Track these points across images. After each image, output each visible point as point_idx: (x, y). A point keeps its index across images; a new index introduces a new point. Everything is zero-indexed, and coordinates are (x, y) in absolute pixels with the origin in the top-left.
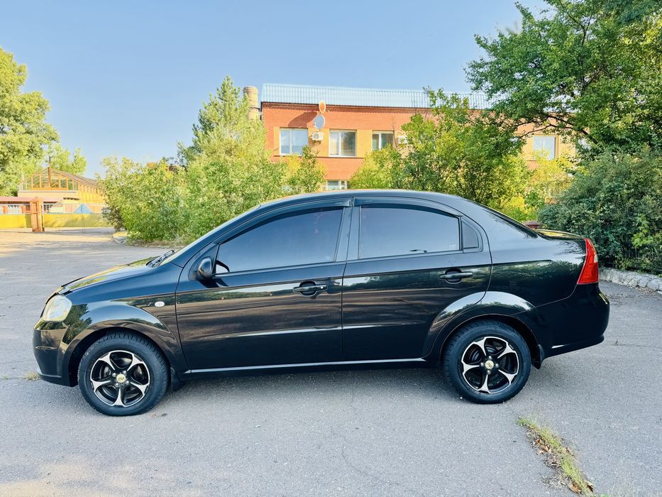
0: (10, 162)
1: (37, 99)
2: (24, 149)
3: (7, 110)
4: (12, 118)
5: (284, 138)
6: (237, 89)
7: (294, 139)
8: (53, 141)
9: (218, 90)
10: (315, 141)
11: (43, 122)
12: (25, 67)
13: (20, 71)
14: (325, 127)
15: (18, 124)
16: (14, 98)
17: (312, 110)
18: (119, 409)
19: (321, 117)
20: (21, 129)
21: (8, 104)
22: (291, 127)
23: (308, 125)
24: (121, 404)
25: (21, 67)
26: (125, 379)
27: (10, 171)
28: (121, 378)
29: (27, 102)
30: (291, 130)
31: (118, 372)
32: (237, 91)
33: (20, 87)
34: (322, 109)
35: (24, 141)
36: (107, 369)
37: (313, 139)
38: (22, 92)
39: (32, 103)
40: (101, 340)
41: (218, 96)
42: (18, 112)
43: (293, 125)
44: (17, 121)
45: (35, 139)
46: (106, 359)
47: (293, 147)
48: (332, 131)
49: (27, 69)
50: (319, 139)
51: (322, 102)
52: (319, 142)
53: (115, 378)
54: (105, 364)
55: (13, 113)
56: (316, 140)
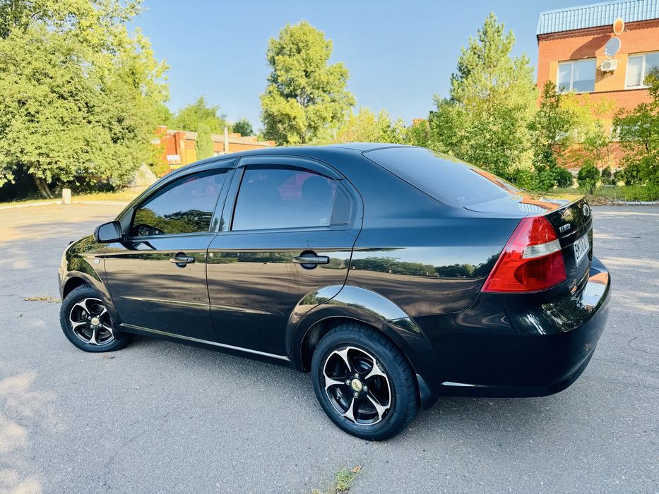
0: (320, 128)
1: (338, 69)
2: (329, 115)
3: (317, 83)
4: (321, 90)
5: (564, 73)
6: (501, 26)
7: (577, 74)
8: (352, 107)
9: (479, 31)
10: (605, 72)
11: (345, 90)
12: (331, 42)
13: (327, 47)
14: (619, 53)
15: (325, 94)
16: (322, 71)
17: (604, 33)
18: (93, 346)
19: (617, 40)
20: (327, 98)
21: (317, 78)
22: (574, 58)
23: (598, 52)
24: (95, 342)
25: (328, 43)
26: (98, 322)
27: (320, 136)
28: (95, 321)
29: (331, 74)
30: (572, 63)
31: (93, 316)
32: (500, 29)
33: (327, 61)
34: (619, 29)
35: (329, 108)
36: (84, 313)
37: (603, 70)
38: (328, 66)
39: (335, 74)
40: (78, 288)
41: (478, 38)
42: (325, 84)
43: (577, 56)
44: (325, 92)
45: (338, 107)
46: (83, 304)
47: (574, 83)
48: (632, 56)
49: (332, 44)
50: (611, 69)
51: (619, 20)
52: (612, 72)
53: (90, 321)
54: (82, 309)
55: (321, 86)
56: (606, 70)
